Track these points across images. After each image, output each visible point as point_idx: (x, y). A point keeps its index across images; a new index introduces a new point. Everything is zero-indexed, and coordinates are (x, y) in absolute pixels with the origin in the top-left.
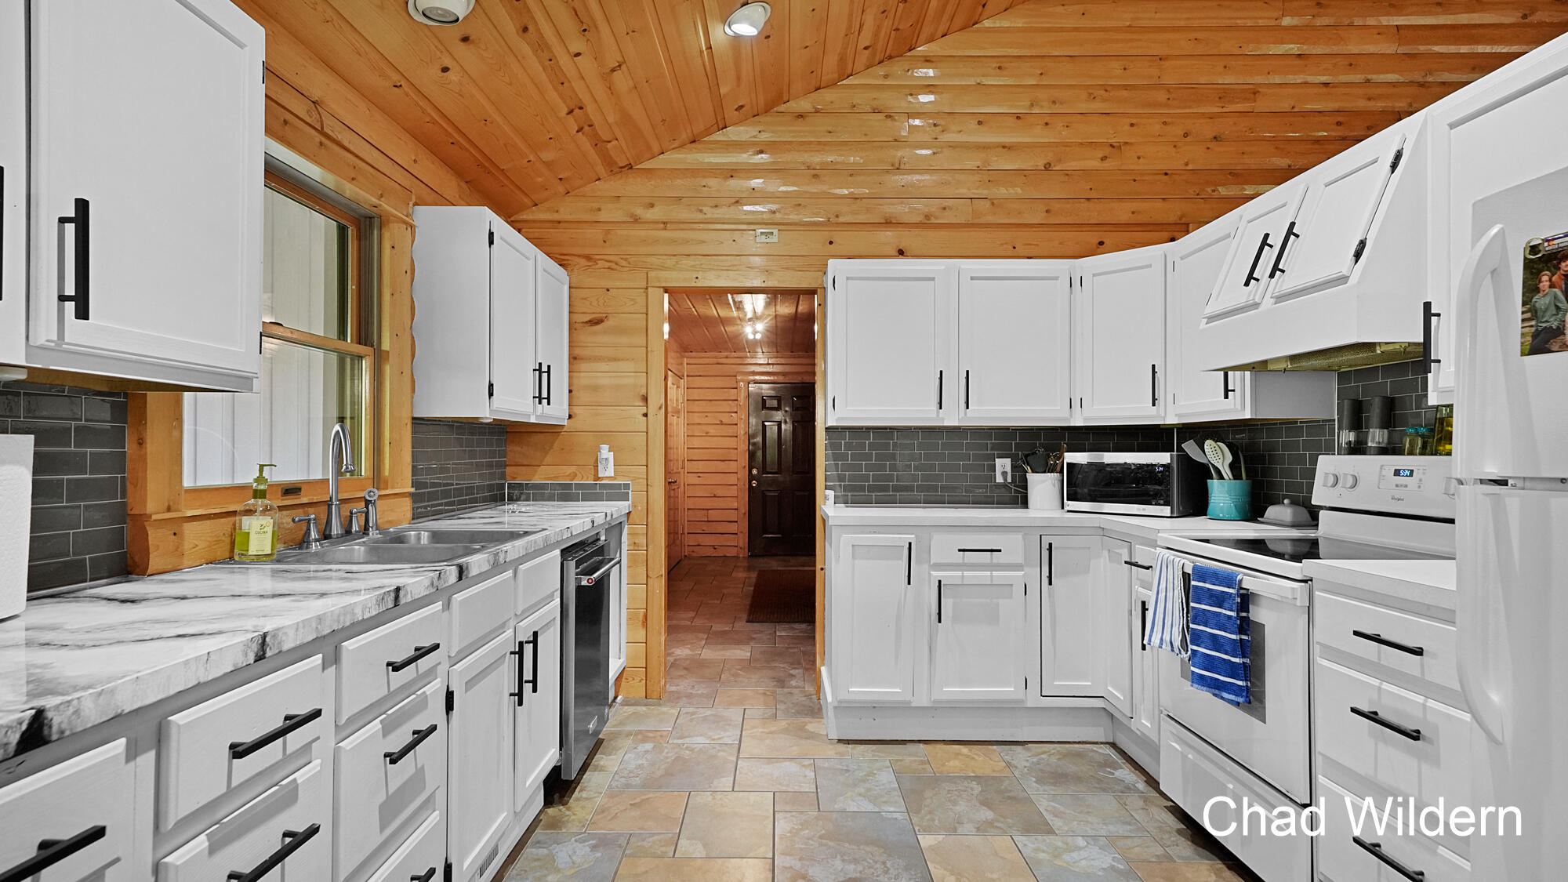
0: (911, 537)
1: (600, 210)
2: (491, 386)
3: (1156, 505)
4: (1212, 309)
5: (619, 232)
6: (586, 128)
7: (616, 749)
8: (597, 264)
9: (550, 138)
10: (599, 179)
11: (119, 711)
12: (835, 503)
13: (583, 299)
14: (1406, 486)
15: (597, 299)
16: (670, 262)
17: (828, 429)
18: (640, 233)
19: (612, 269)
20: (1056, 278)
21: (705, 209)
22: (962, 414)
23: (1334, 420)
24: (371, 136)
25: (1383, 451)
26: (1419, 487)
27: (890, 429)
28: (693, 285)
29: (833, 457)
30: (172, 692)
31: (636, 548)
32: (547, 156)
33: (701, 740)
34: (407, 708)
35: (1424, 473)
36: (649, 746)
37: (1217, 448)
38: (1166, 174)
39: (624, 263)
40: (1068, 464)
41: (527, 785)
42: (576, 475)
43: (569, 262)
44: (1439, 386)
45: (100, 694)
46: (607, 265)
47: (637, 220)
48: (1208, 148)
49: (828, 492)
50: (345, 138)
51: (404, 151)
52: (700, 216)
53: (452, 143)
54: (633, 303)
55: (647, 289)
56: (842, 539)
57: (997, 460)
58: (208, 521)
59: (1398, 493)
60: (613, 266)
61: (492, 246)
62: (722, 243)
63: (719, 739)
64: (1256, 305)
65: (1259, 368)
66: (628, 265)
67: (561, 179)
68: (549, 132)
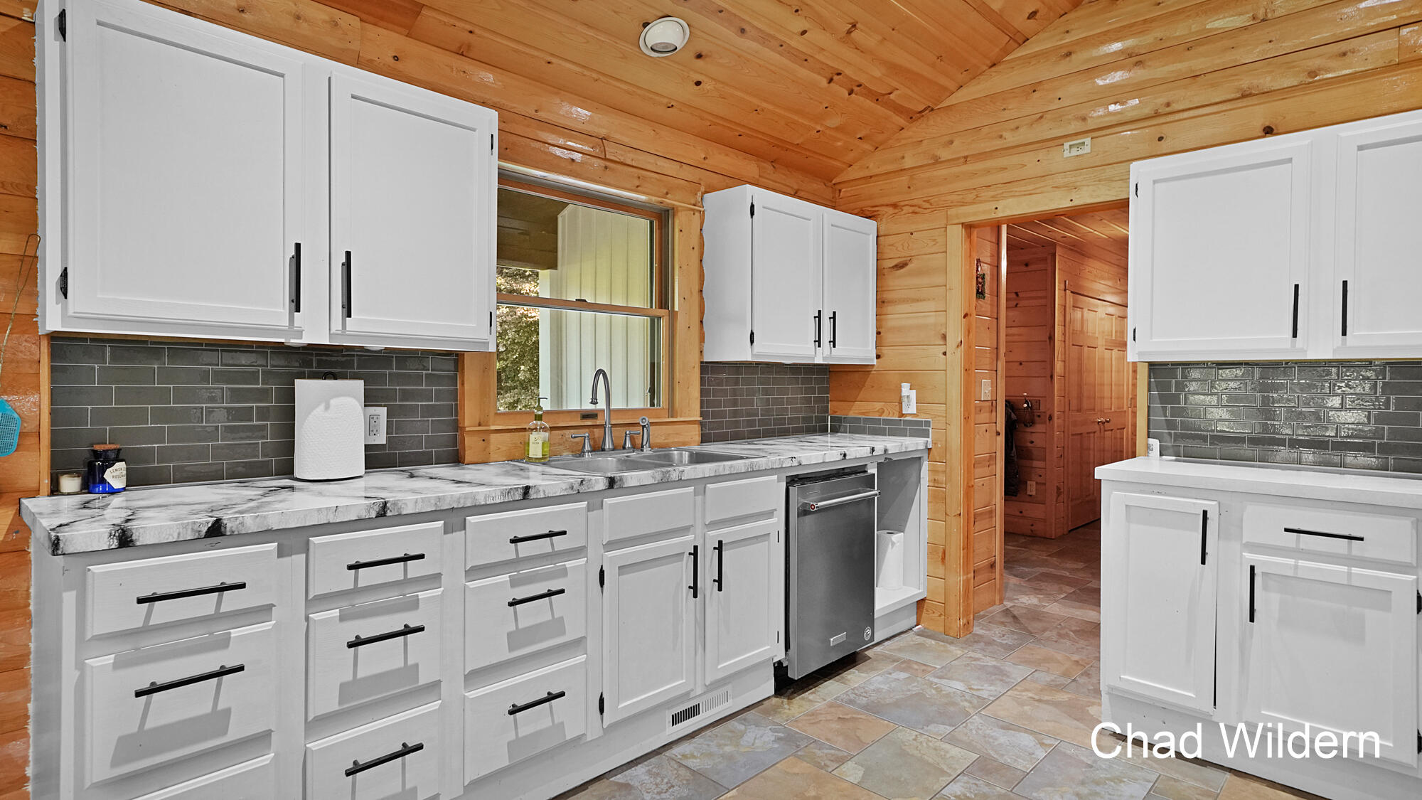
0: (1210, 504)
1: (903, 158)
2: (752, 334)
5: (922, 175)
6: (856, 89)
7: (873, 669)
8: (902, 210)
9: (826, 108)
10: (903, 128)
11: (270, 528)
12: (1161, 455)
13: (890, 245)
15: (902, 245)
16: (971, 197)
18: (941, 172)
19: (916, 213)
21: (1005, 134)
24: (657, 151)
28: (993, 216)
29: (1160, 399)
30: (308, 524)
31: (936, 485)
32: (834, 122)
33: (959, 686)
34: (540, 572)
36: (903, 675)
39: (927, 205)
41: (719, 667)
42: (883, 412)
43: (879, 213)
45: (257, 517)
46: (911, 209)
47: (937, 161)
49: (1151, 441)
50: (629, 157)
51: (695, 152)
52: (998, 144)
53: (740, 135)
54: (934, 243)
55: (946, 227)
56: (1112, 496)
58: (509, 434)
60: (917, 209)
61: (754, 217)
62: (1026, 166)
63: (978, 690)
66: (930, 207)
67: (860, 138)
68: (821, 103)
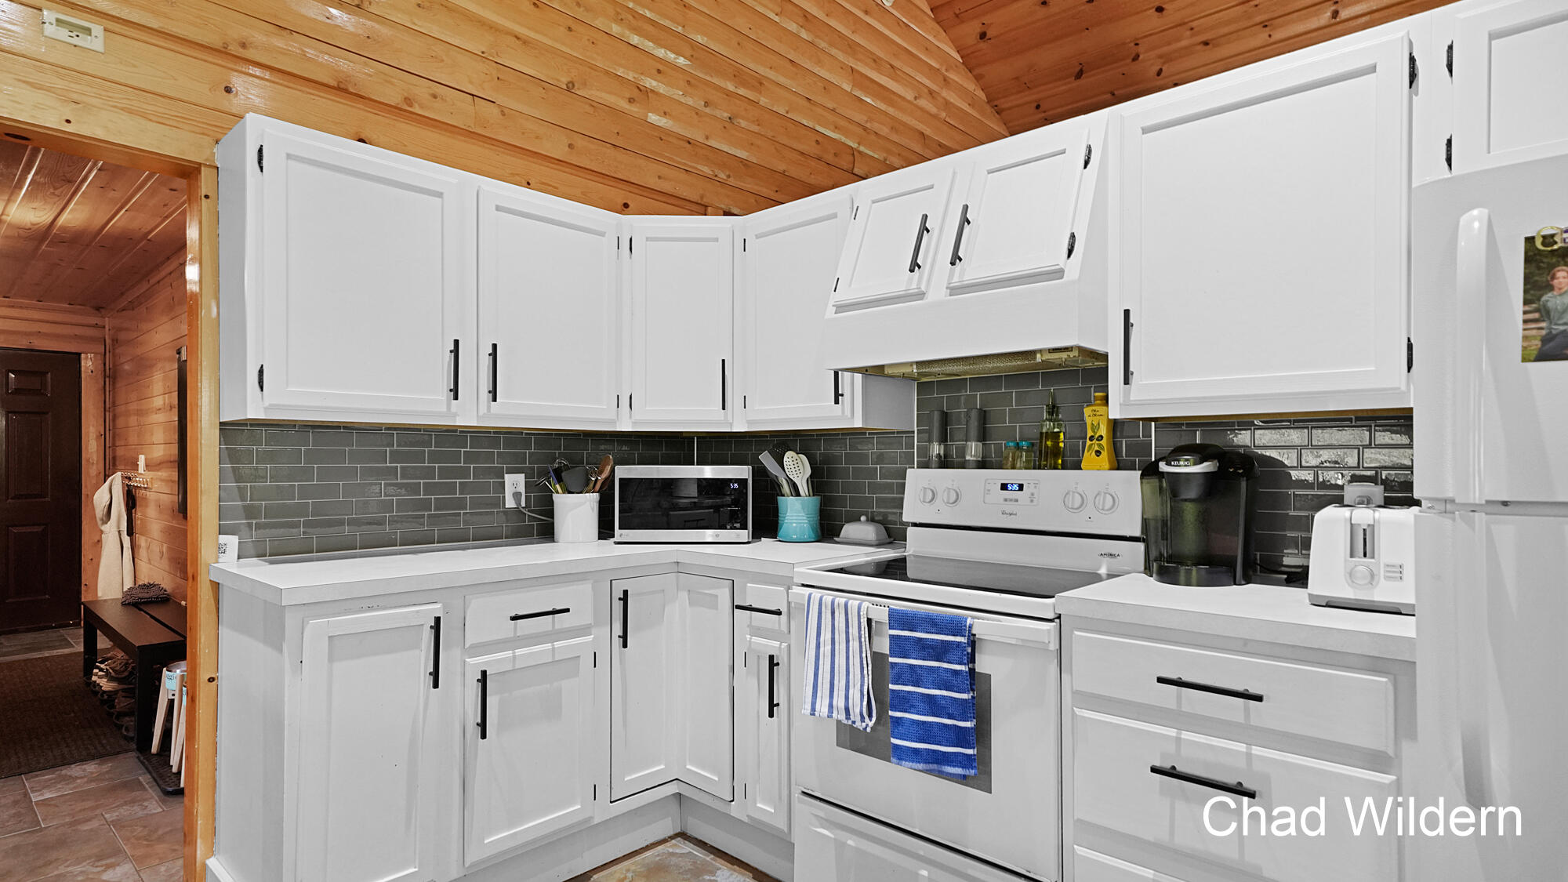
0: (436, 609)
3: (731, 529)
4: (844, 295)
12: (242, 558)
14: (1017, 501)
17: (225, 427)
20: (602, 234)
22: (483, 410)
23: (914, 432)
25: (982, 464)
26: (1032, 501)
27: (345, 428)
35: (1035, 487)
37: (799, 461)
38: (689, 143)
40: (620, 479)
44: (1132, 399)
48: (725, 127)
49: (223, 539)
56: (308, 627)
57: (506, 476)
59: (1009, 507)
64: (921, 295)
65: (874, 372)
